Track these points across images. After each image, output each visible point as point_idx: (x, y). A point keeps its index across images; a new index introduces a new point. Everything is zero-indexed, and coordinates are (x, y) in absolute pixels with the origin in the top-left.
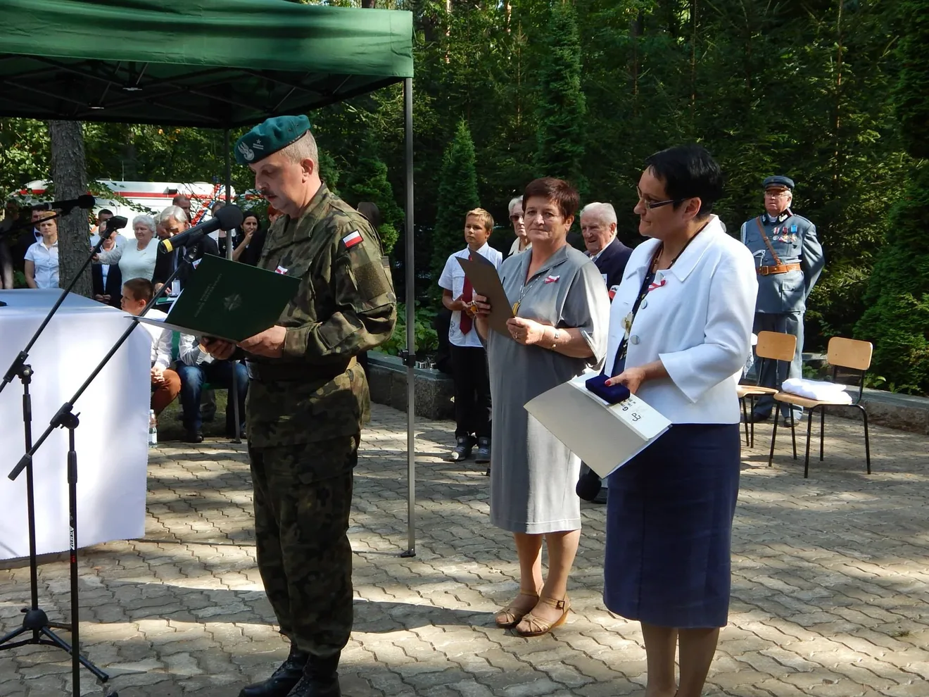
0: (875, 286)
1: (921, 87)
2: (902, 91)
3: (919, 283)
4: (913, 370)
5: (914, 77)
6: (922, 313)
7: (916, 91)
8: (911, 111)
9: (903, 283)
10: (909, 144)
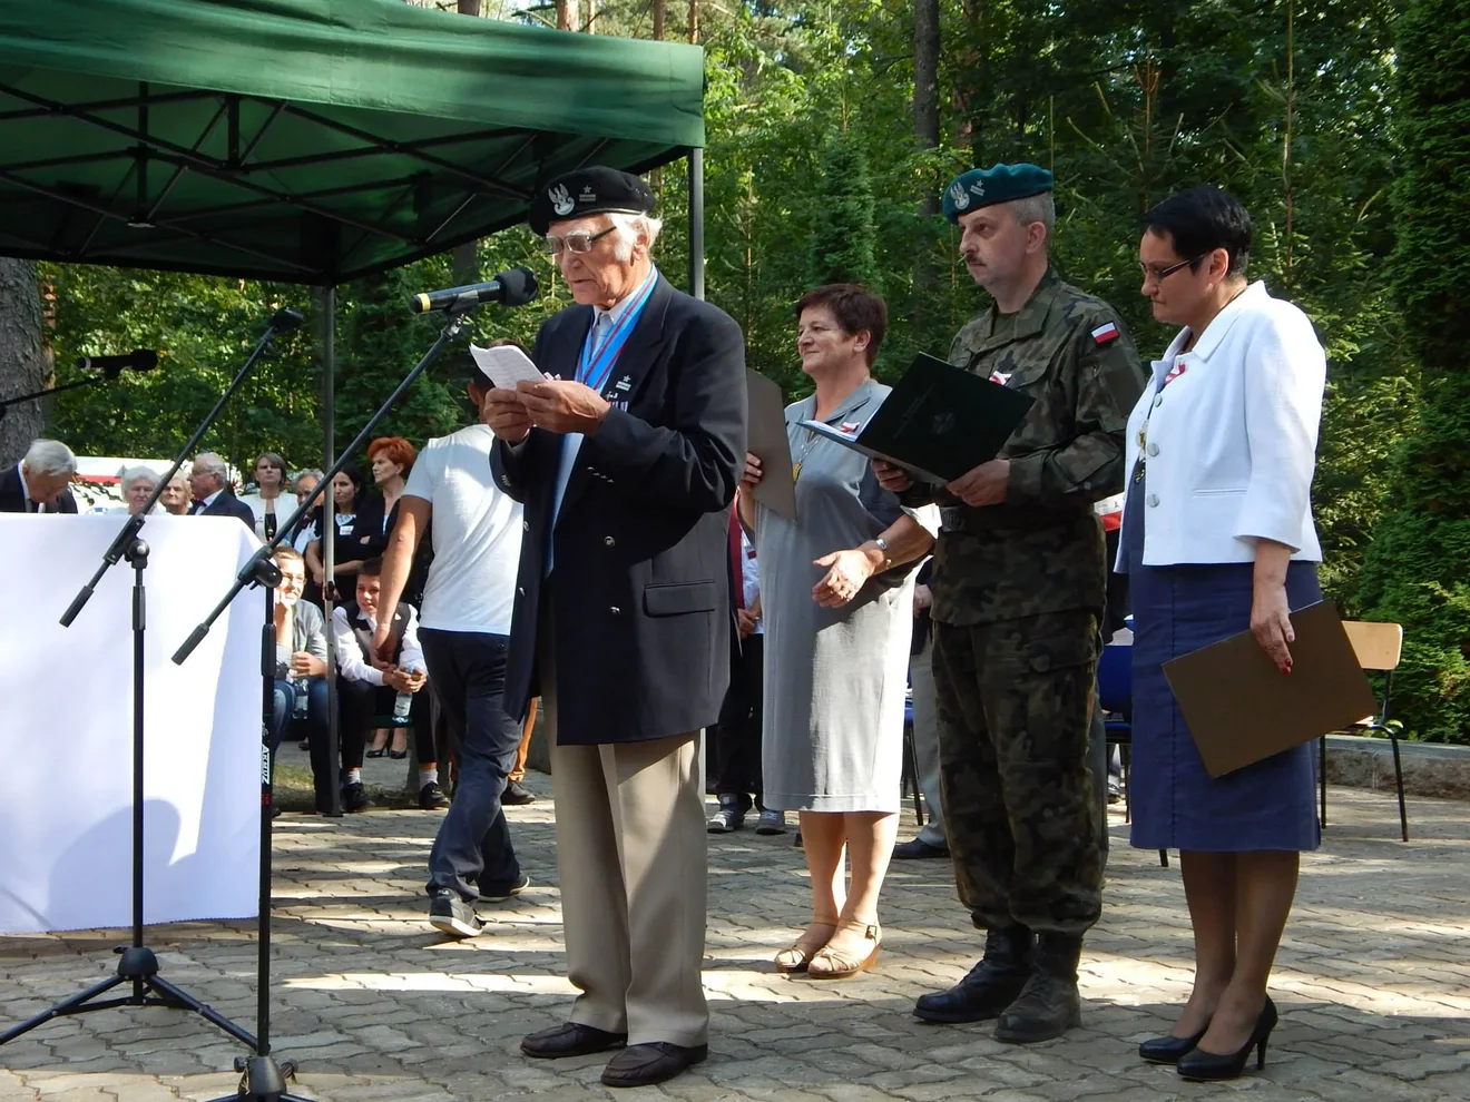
0: (1373, 580)
1: (1435, 250)
2: (1404, 259)
3: (1448, 567)
4: (1447, 708)
5: (1422, 236)
6: (1459, 616)
7: (1427, 257)
8: (1421, 288)
9: (1422, 568)
10: (1419, 343)
